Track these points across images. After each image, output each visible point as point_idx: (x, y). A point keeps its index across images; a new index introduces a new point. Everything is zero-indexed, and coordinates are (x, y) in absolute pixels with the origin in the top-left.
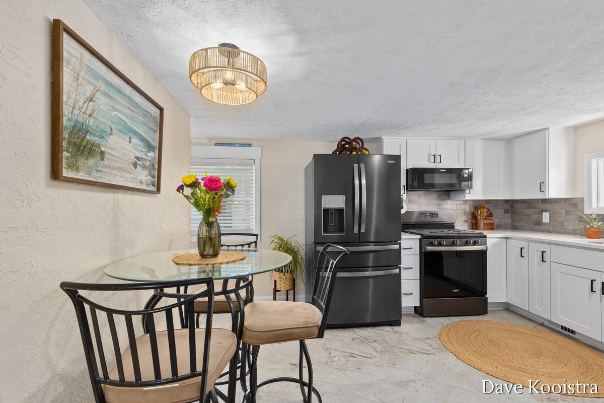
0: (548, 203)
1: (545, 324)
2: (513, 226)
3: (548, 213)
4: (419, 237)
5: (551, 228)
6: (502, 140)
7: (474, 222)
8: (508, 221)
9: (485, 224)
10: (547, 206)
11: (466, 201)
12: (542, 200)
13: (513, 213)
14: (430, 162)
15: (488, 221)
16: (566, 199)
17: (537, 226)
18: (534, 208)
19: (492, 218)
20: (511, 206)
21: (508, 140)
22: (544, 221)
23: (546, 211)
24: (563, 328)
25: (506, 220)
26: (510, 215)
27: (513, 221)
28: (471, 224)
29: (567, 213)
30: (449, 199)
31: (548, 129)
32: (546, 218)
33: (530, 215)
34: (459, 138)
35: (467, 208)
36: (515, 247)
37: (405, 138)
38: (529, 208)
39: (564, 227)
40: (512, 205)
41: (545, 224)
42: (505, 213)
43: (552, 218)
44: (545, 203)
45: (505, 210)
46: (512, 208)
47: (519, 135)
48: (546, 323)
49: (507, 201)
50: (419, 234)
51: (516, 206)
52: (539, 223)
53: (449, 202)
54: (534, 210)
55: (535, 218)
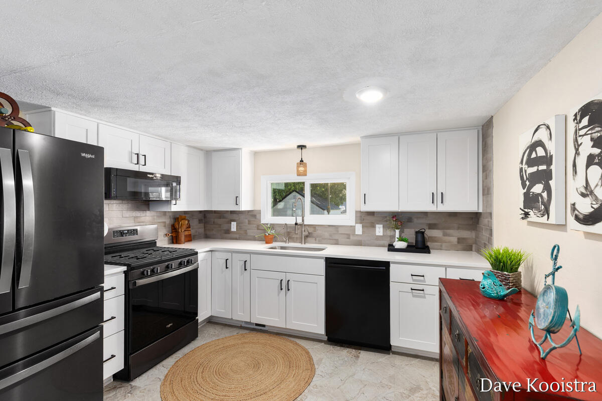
0: (235, 214)
1: (242, 325)
2: (206, 234)
3: (235, 223)
4: (125, 268)
5: (237, 236)
6: (202, 150)
7: (174, 235)
8: (202, 231)
9: (186, 236)
10: (234, 216)
11: (165, 213)
12: (231, 211)
13: (205, 223)
14: (131, 162)
15: (187, 233)
16: (249, 211)
17: (226, 235)
18: (224, 218)
19: (189, 229)
20: (205, 217)
21: (207, 151)
22: (232, 230)
23: (234, 221)
24: (257, 325)
25: (200, 229)
26: (203, 224)
27: (205, 230)
28: (171, 238)
29: (249, 223)
30: (149, 210)
31: (241, 149)
32: (234, 227)
33: (220, 225)
34: (165, 139)
35: (168, 221)
36: (220, 258)
37: (97, 121)
38: (220, 218)
39: (247, 234)
40: (205, 215)
41: (233, 232)
42: (199, 223)
43: (238, 227)
44: (233, 214)
45: (199, 220)
46: (204, 218)
47: (215, 149)
48: (244, 325)
49: (200, 212)
50: (124, 265)
51: (208, 215)
52: (228, 231)
53: (148, 213)
54: (225, 220)
55: (225, 227)
